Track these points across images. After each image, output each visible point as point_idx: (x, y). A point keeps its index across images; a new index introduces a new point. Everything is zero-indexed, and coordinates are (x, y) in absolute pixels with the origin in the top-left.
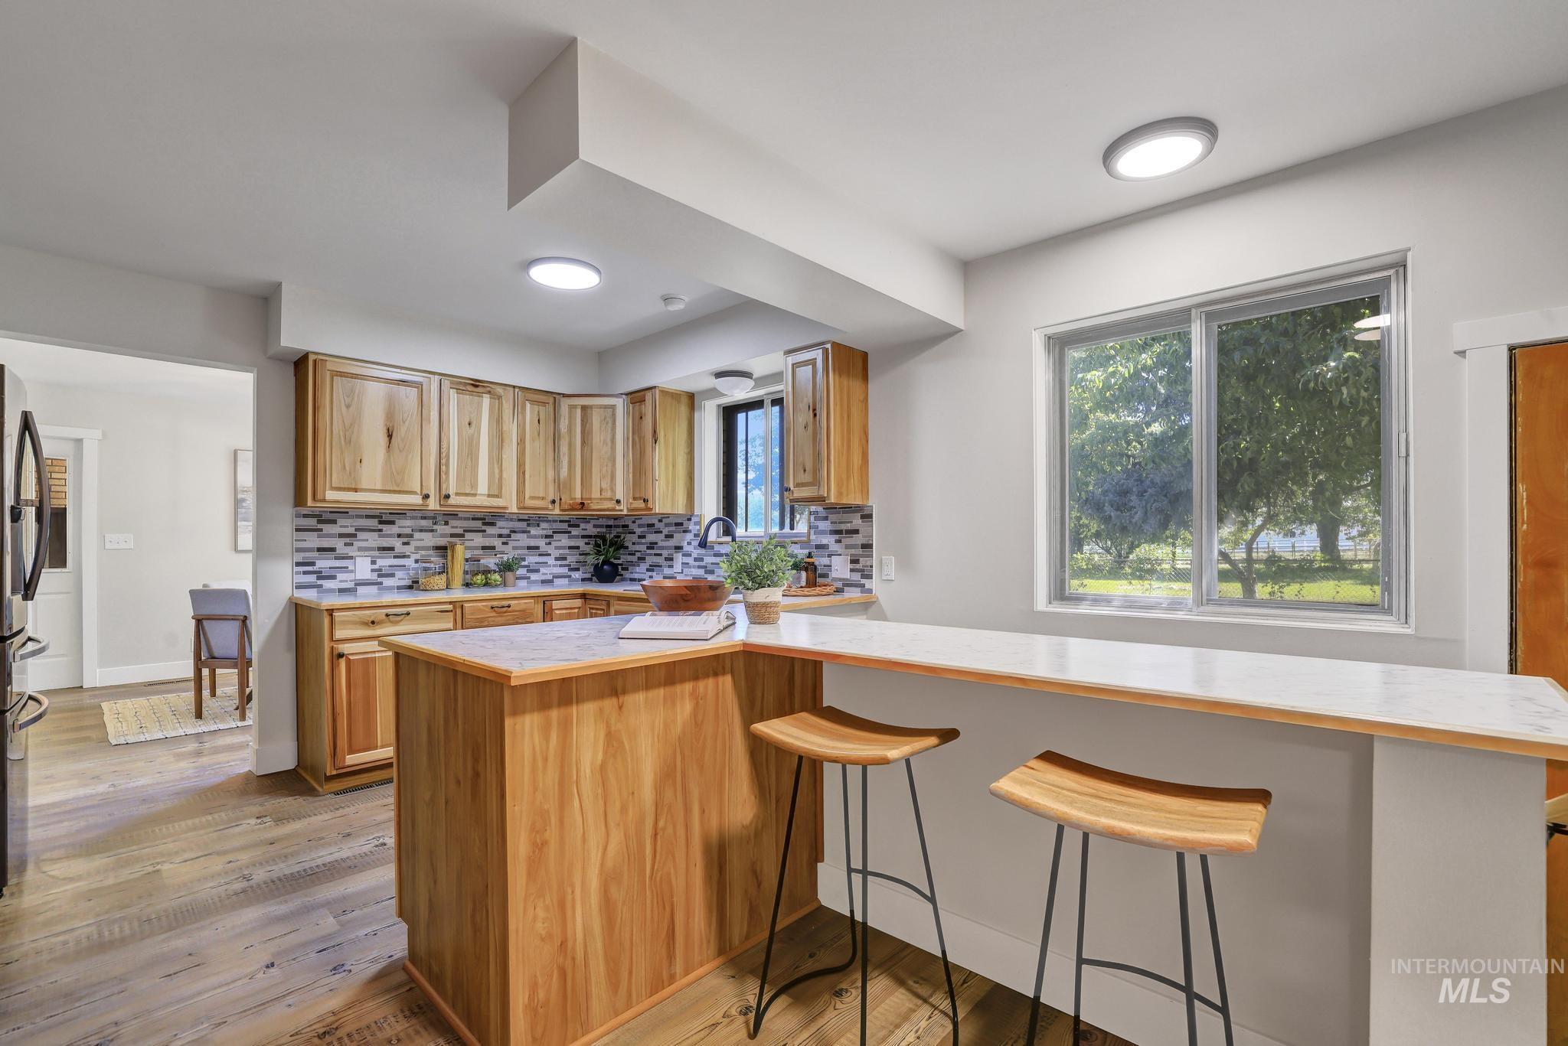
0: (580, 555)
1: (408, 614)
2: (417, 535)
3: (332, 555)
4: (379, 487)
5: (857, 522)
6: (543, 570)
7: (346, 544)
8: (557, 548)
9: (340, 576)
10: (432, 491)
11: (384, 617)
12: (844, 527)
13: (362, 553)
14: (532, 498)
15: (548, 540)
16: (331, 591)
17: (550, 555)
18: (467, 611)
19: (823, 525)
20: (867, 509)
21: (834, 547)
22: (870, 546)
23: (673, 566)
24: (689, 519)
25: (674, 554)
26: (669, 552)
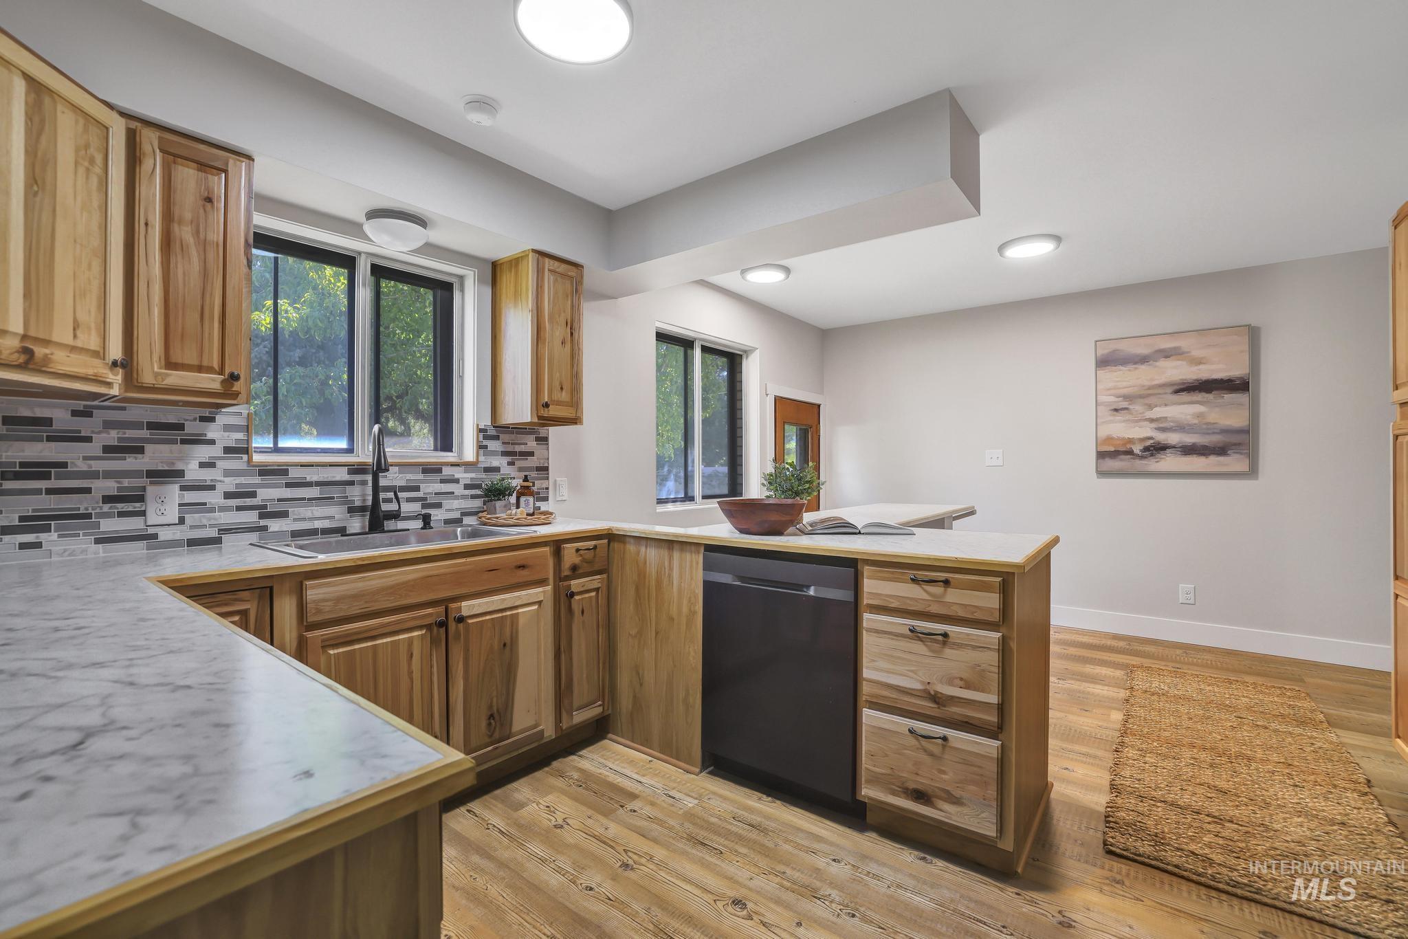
5: (531, 444)
12: (518, 448)
19: (494, 445)
20: (542, 432)
21: (506, 470)
22: (546, 469)
23: (140, 514)
24: (207, 419)
25: (147, 488)
26: (126, 482)
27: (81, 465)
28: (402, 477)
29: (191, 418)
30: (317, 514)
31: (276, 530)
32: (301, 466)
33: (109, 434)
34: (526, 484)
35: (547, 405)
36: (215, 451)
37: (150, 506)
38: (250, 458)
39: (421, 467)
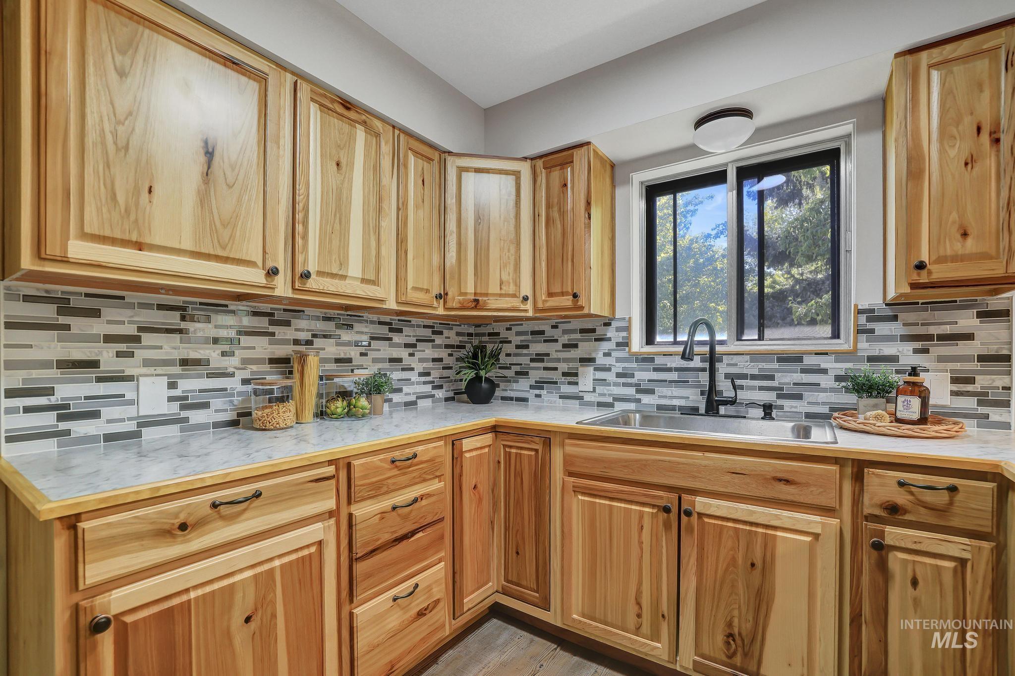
0: (444, 368)
1: (257, 495)
2: (246, 341)
3: (92, 374)
4: (187, 245)
5: (967, 322)
6: (406, 389)
7: (119, 354)
8: (421, 360)
9: (108, 412)
10: (281, 261)
11: (208, 510)
13: (150, 370)
14: (415, 289)
15: (411, 350)
16: (91, 439)
17: (412, 369)
18: (357, 473)
21: (909, 359)
22: (1006, 358)
23: (576, 384)
24: (607, 324)
25: (579, 369)
26: (571, 365)
27: (554, 355)
28: (754, 366)
29: (599, 325)
30: (675, 394)
31: (646, 402)
32: (665, 355)
33: (564, 337)
36: (611, 345)
37: (580, 380)
38: (630, 349)
39: (776, 356)
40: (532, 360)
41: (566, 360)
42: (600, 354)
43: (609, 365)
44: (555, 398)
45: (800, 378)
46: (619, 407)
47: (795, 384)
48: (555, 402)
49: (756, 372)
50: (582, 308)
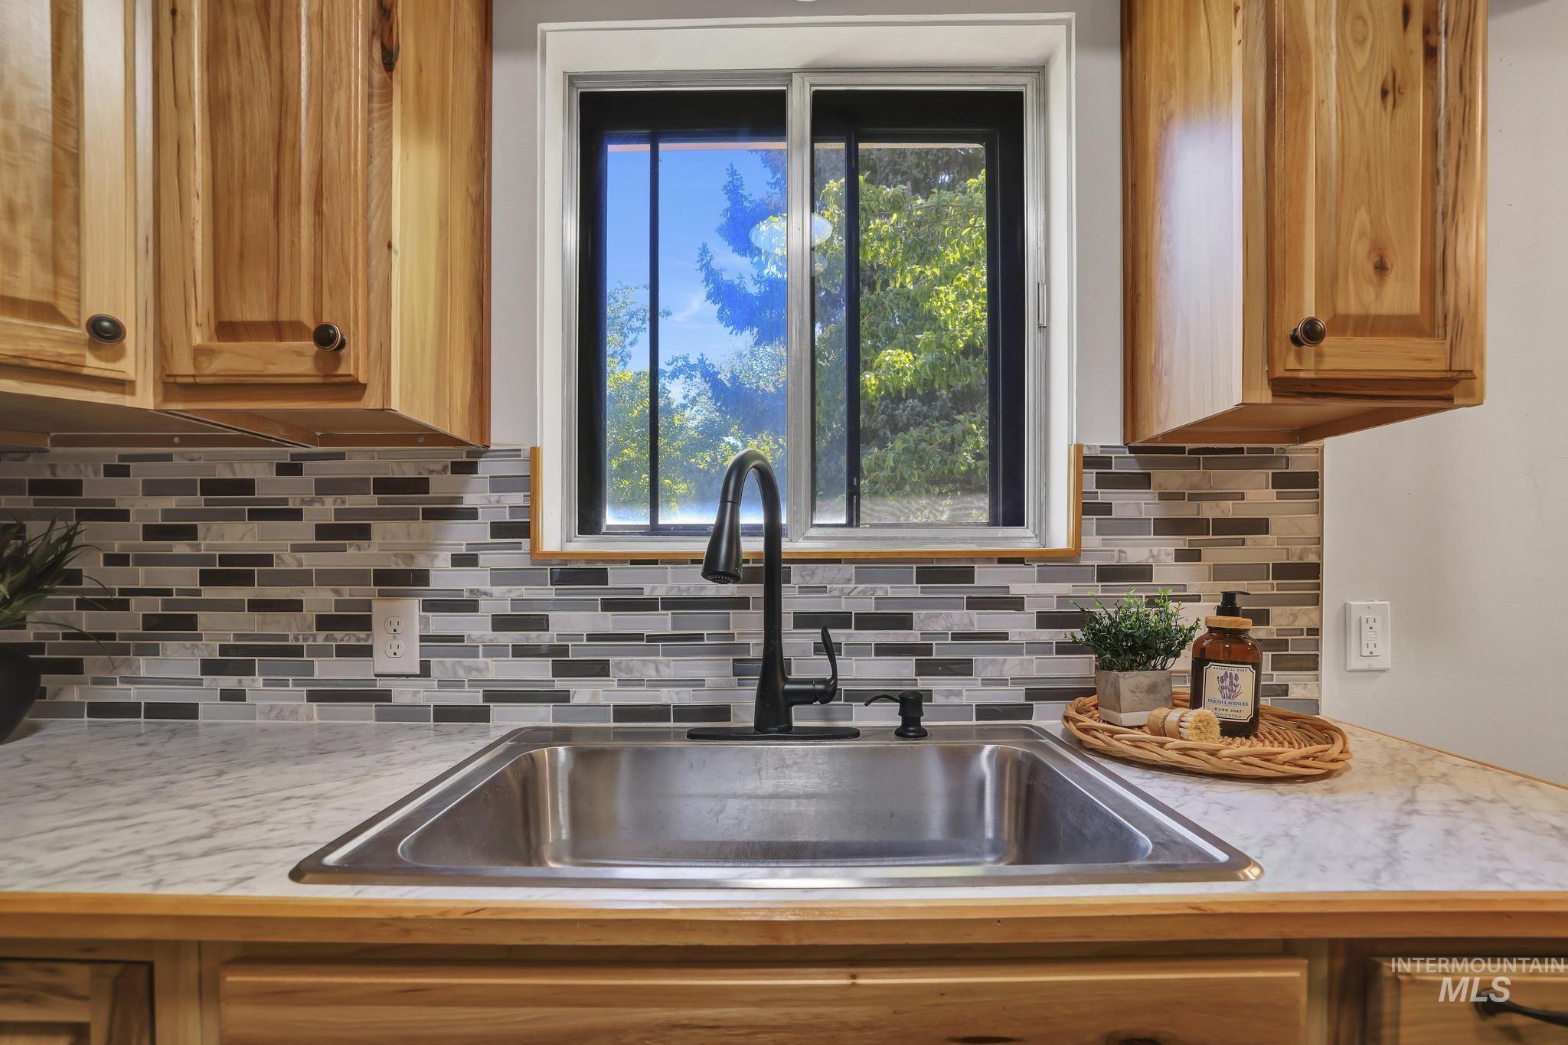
5: (1259, 496)
12: (1210, 511)
19: (1128, 503)
20: (1299, 458)
21: (1169, 573)
22: (1313, 571)
23: (366, 651)
24: (467, 468)
25: (375, 604)
26: (347, 592)
27: (288, 561)
28: (864, 592)
29: (439, 467)
30: (667, 673)
31: (585, 701)
32: (633, 562)
33: (323, 503)
34: (1228, 622)
35: (1311, 333)
36: (476, 532)
37: (379, 637)
38: (534, 546)
39: (915, 567)
40: (209, 578)
41: (328, 578)
42: (443, 560)
43: (471, 591)
44: (292, 699)
45: (966, 621)
46: (508, 719)
47: (956, 636)
48: (294, 712)
49: (870, 607)
50: (354, 388)
